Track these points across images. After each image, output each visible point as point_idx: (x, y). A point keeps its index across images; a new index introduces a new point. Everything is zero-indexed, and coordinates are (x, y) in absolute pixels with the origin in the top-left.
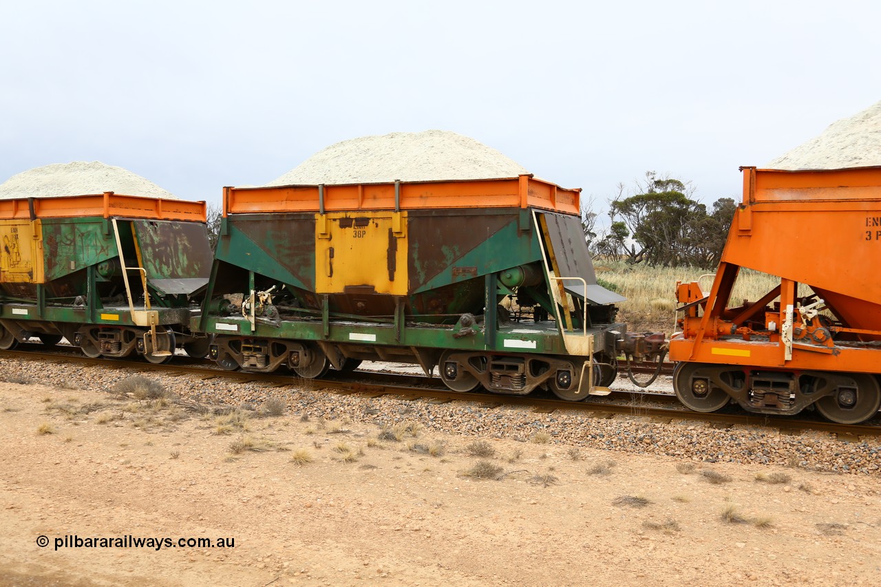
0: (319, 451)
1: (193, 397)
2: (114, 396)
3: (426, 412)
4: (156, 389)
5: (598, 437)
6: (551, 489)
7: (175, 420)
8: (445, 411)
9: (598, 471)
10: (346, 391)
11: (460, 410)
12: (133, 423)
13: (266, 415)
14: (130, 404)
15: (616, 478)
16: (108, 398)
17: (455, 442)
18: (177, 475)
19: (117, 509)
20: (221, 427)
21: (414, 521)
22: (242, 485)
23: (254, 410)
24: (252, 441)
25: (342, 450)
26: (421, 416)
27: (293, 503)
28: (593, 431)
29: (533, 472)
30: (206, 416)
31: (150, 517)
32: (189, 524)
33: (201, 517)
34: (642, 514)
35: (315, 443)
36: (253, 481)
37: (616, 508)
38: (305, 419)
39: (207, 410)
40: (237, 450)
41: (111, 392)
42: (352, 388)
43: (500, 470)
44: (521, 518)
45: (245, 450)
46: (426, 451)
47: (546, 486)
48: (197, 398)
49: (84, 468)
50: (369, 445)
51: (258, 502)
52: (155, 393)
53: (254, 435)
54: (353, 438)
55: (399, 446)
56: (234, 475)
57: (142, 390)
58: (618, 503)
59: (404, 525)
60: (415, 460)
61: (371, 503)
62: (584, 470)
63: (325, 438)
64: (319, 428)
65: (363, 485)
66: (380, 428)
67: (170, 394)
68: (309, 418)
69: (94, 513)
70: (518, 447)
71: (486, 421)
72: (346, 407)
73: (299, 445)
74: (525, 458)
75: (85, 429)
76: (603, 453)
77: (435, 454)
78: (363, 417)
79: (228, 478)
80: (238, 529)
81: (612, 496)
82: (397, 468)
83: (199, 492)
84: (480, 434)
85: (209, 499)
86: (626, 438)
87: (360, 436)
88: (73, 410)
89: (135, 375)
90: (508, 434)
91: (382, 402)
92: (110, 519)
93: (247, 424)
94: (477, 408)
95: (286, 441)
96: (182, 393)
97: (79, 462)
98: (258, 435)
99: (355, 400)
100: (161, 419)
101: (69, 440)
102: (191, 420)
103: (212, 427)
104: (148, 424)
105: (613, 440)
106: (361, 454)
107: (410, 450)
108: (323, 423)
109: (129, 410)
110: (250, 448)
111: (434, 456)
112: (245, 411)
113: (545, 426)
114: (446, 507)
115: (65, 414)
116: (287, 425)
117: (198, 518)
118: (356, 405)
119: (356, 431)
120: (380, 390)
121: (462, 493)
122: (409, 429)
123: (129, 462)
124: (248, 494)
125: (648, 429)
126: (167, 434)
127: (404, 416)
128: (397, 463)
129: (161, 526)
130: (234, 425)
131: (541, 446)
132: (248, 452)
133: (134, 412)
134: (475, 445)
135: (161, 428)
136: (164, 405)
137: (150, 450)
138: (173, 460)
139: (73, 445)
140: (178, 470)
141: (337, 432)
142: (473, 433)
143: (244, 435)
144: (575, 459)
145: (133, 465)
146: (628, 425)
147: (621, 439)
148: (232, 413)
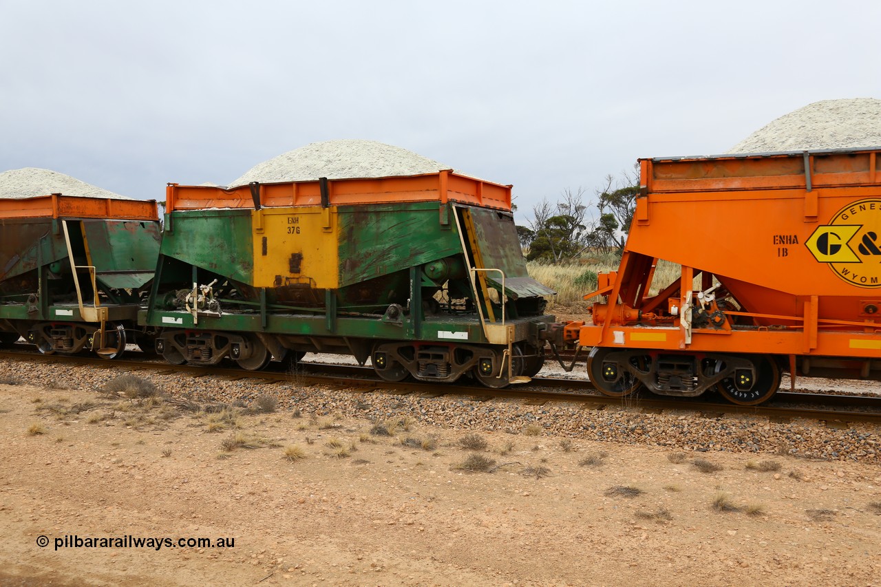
0: (311, 446)
1: (185, 395)
2: (105, 395)
3: (418, 406)
4: (147, 388)
5: (590, 429)
6: (544, 481)
7: (166, 418)
8: (437, 405)
9: (590, 462)
10: (337, 386)
11: (452, 404)
12: (124, 422)
13: (258, 412)
14: (121, 403)
15: (608, 468)
16: (99, 398)
17: (447, 435)
18: (169, 473)
19: (110, 508)
20: (213, 424)
21: (407, 516)
22: (235, 482)
23: (245, 407)
24: (243, 439)
25: (334, 445)
26: (413, 410)
27: (286, 499)
28: (585, 423)
29: (526, 464)
30: (197, 414)
31: (143, 516)
32: (182, 522)
33: (194, 515)
34: (634, 504)
35: (307, 439)
36: (245, 478)
37: (608, 498)
38: (297, 415)
39: (199, 408)
40: (229, 447)
41: (101, 391)
42: (344, 383)
43: (493, 462)
44: (514, 510)
45: (237, 447)
46: (418, 445)
47: (539, 477)
48: (189, 396)
49: (75, 468)
50: (362, 440)
51: (251, 498)
52: (146, 392)
53: (246, 432)
54: (345, 433)
55: (392, 440)
56: (227, 472)
57: (133, 388)
58: (610, 493)
59: (398, 519)
60: (407, 454)
61: (364, 497)
62: (576, 461)
63: (317, 434)
64: (311, 424)
65: (356, 480)
66: (373, 423)
67: (161, 393)
68: (301, 414)
69: (86, 513)
70: (511, 440)
71: (478, 414)
72: (338, 402)
73: (292, 441)
74: (517, 450)
75: (76, 429)
76: (595, 444)
77: (427, 448)
78: (355, 412)
79: (220, 475)
80: (232, 526)
81: (604, 487)
82: (391, 462)
83: (191, 489)
84: (473, 427)
85: (202, 497)
86: (617, 429)
87: (352, 431)
88: (63, 410)
89: (126, 374)
90: (500, 427)
91: (374, 397)
92: (102, 518)
93: (239, 421)
94: (469, 401)
95: (278, 437)
96: (173, 391)
97: (71, 462)
98: (250, 432)
99: (347, 396)
100: (152, 418)
101: (60, 441)
102: (182, 418)
103: (204, 425)
104: (139, 423)
105: (605, 431)
106: (354, 449)
107: (403, 444)
108: (315, 418)
109: (120, 409)
110: (242, 445)
111: (427, 449)
112: (237, 408)
113: (537, 418)
114: (439, 500)
115: (56, 415)
116: (279, 421)
117: (192, 516)
118: (348, 400)
119: (348, 426)
120: (372, 385)
121: (455, 486)
122: (402, 423)
123: (121, 461)
124: (241, 491)
125: (639, 420)
126: (158, 432)
127: (397, 411)
128: (390, 458)
129: (154, 525)
130: (226, 422)
131: (532, 439)
132: (240, 449)
133: (126, 411)
134: (467, 438)
135: (153, 427)
136: (155, 403)
137: (142, 448)
138: (165, 459)
139: (64, 446)
140: (171, 468)
141: (329, 427)
142: (466, 426)
143: (236, 432)
144: (567, 450)
145: (125, 464)
146: (618, 416)
147: (613, 430)
148: (223, 411)
